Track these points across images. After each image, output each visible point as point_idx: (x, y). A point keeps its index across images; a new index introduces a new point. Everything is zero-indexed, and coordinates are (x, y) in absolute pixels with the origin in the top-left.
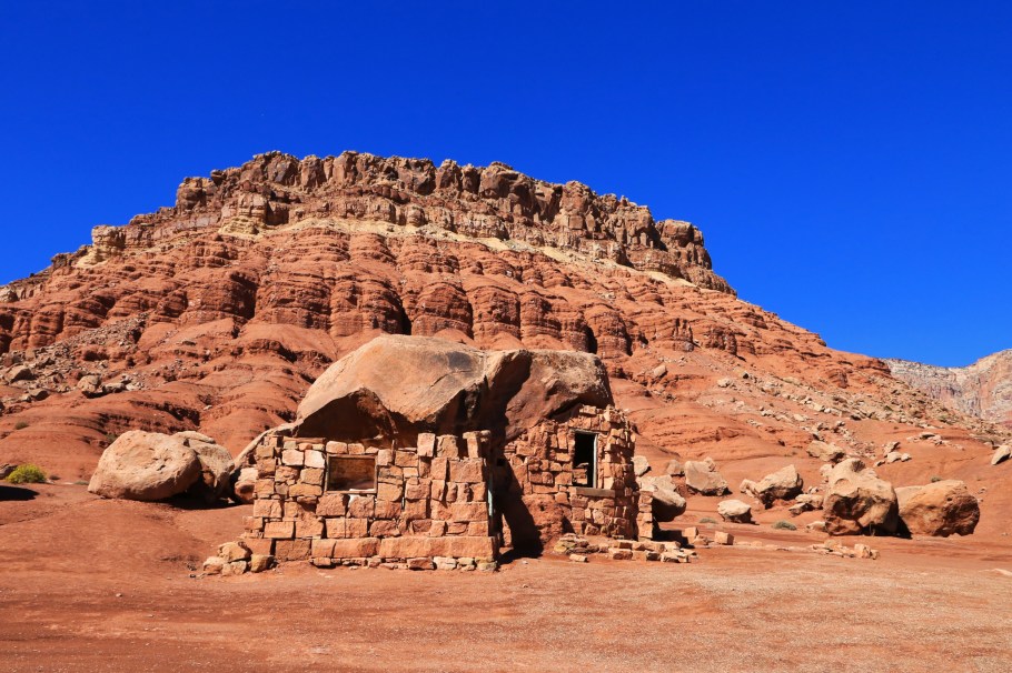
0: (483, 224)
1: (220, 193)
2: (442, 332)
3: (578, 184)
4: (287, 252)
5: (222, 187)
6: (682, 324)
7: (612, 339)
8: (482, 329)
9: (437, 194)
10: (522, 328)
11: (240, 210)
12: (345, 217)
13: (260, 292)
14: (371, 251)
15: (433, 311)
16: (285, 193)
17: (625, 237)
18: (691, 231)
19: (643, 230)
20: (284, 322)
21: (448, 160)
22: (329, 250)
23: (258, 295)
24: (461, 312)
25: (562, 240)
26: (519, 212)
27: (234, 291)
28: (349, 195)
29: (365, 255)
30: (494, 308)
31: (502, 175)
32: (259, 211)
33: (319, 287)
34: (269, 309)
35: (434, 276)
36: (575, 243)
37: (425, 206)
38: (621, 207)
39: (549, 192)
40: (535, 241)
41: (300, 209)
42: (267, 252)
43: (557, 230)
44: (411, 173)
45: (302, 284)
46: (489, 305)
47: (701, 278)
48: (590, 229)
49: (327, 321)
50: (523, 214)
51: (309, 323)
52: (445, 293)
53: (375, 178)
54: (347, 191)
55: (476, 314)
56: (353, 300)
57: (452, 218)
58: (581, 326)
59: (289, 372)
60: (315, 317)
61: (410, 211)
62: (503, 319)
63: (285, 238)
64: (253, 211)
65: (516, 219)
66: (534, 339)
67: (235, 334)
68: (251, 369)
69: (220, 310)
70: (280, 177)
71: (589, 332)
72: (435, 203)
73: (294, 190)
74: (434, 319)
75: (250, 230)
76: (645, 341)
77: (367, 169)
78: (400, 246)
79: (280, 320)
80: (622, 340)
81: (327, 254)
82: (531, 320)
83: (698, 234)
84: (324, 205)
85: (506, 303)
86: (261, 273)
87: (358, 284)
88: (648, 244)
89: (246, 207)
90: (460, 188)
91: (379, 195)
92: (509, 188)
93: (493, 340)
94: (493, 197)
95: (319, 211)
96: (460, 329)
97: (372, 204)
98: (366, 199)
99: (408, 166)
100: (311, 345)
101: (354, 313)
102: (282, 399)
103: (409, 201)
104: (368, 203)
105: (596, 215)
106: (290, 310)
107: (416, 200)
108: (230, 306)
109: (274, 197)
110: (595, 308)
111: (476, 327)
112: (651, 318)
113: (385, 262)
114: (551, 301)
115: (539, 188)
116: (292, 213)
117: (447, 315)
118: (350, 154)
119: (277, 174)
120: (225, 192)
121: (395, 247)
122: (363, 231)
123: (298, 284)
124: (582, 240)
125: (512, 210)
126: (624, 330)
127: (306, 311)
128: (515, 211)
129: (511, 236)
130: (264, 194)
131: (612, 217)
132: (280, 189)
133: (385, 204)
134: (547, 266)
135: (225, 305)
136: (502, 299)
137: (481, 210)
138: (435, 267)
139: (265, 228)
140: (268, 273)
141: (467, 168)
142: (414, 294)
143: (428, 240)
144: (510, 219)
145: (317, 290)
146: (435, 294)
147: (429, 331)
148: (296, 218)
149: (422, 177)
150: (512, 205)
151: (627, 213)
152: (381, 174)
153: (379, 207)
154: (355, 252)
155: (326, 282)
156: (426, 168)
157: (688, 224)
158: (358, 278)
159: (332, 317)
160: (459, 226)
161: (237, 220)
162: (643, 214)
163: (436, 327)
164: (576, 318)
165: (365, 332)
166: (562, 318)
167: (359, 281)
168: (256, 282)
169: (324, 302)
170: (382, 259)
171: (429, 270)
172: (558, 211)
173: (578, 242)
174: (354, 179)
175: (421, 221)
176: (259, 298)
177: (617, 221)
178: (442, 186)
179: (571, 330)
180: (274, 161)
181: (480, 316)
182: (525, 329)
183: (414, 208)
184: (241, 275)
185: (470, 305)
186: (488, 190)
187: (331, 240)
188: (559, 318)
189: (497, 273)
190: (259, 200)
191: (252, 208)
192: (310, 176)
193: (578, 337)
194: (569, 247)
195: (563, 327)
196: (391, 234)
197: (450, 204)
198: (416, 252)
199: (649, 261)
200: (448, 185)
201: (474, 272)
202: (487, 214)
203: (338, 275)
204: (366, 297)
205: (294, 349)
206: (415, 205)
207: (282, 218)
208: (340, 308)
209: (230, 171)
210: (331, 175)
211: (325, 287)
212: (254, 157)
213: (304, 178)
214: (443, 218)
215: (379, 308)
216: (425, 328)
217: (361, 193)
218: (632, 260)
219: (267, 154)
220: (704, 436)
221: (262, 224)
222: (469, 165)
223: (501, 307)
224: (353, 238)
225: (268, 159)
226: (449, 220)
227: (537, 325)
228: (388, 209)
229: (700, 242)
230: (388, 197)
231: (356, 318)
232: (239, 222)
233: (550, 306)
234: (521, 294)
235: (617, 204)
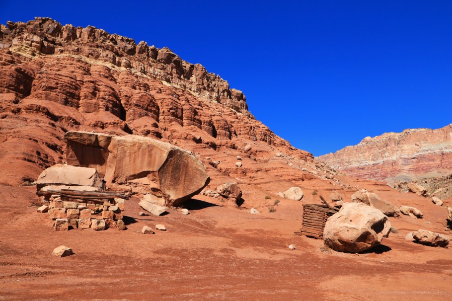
0: (159, 74)
1: (12, 34)
2: (144, 117)
3: (200, 65)
4: (53, 65)
5: (14, 31)
6: (253, 129)
7: (224, 132)
8: (164, 119)
9: (137, 55)
10: (184, 121)
11: (24, 41)
12: (88, 57)
13: (34, 82)
14: (104, 74)
15: (140, 106)
16: (53, 39)
17: (218, 92)
18: (242, 95)
19: (225, 90)
20: (50, 99)
21: (143, 41)
22: (79, 68)
23: (33, 83)
24: (154, 109)
25: (194, 88)
26: (175, 72)
27: (17, 78)
28: (91, 46)
29: (100, 75)
30: (171, 109)
31: (169, 54)
32: (37, 44)
33: (74, 84)
34: (40, 91)
35: (137, 91)
36: (199, 90)
37: (131, 60)
38: (217, 79)
39: (188, 66)
40: (182, 86)
41: (62, 48)
42: (41, 65)
43: (191, 83)
44: (124, 44)
45: (63, 80)
46: (169, 107)
47: (246, 114)
48: (205, 86)
49: (78, 103)
50: (177, 73)
51: (66, 103)
52: (146, 98)
53: (105, 42)
54: (90, 44)
55: (161, 111)
56: (94, 94)
57: (144, 68)
58: (210, 123)
59: (53, 125)
60: (70, 100)
61: (124, 61)
62: (175, 115)
63: (52, 60)
64: (33, 44)
65: (174, 75)
66: (190, 127)
67: (16, 102)
68: (26, 120)
69: (6, 87)
70: (50, 31)
71: (214, 127)
72: (136, 59)
73: (58, 39)
74: (140, 111)
75: (30, 53)
76: (236, 135)
77: (101, 36)
78: (118, 75)
79: (47, 98)
80: (228, 133)
81: (78, 70)
82: (188, 117)
83: (244, 97)
84: (76, 48)
85: (177, 108)
86: (36, 72)
87: (97, 86)
88: (227, 96)
89: (28, 40)
90: (148, 55)
91: (107, 49)
92: (171, 60)
93: (170, 124)
94: (163, 63)
95: (73, 51)
96: (153, 118)
97: (104, 53)
98: (100, 50)
99: (122, 40)
100: (67, 114)
101: (94, 101)
102: (50, 137)
103: (123, 56)
104: (101, 52)
105: (208, 80)
106: (54, 93)
107: (126, 56)
108: (13, 86)
109: (46, 39)
110: (216, 117)
111: (161, 117)
112: (239, 124)
113: (110, 80)
114: (197, 110)
115: (184, 64)
116: (56, 50)
117: (147, 109)
118: (92, 28)
119: (49, 29)
120: (15, 34)
121: (116, 75)
122: (98, 65)
123: (60, 80)
124: (202, 90)
125: (172, 71)
126: (229, 128)
127: (65, 96)
128: (173, 71)
129: (171, 82)
130: (41, 36)
131: (213, 83)
132: (50, 38)
133: (111, 55)
134: (190, 96)
135: (10, 85)
136: (175, 105)
137: (158, 67)
138: (137, 87)
139: (40, 54)
140: (41, 73)
141: (153, 47)
142: (128, 97)
143: (134, 74)
144: (171, 74)
145: (72, 85)
146: (141, 97)
147: (137, 117)
148: (59, 53)
149: (130, 47)
150: (172, 68)
151: (219, 82)
152: (108, 41)
153: (107, 55)
154: (94, 73)
155: (78, 82)
156: (132, 43)
157: (241, 92)
158: (97, 83)
159: (81, 102)
160: (147, 72)
161: (22, 46)
162: (226, 84)
163: (141, 115)
164: (209, 120)
165: (100, 112)
166: (202, 119)
167: (98, 85)
168: (32, 76)
169: (77, 93)
170: (109, 79)
171: (134, 88)
172: (191, 75)
173: (200, 91)
174: (94, 40)
175: (129, 66)
176: (34, 85)
177: (215, 85)
178: (139, 53)
179: (206, 125)
180: (47, 23)
181: (164, 112)
182: (185, 122)
183: (125, 59)
184: (22, 70)
185: (158, 107)
186: (162, 59)
187: (80, 64)
188: (201, 119)
189: (169, 95)
190: (37, 38)
191: (32, 42)
192: (68, 34)
193: (209, 129)
194: (197, 92)
195: (203, 123)
196: (113, 69)
197: (143, 61)
198: (127, 78)
199: (229, 104)
200: (142, 53)
201: (157, 92)
202: (161, 69)
203: (85, 80)
204: (102, 94)
205: (57, 114)
206: (126, 58)
207: (51, 51)
208: (86, 97)
209: (19, 24)
210: (80, 36)
211: (77, 84)
212: (36, 18)
213: (65, 35)
214: (140, 67)
215: (109, 100)
216: (135, 114)
217: (98, 46)
218: (221, 102)
219: (43, 18)
220: (295, 178)
221: (38, 52)
222: (153, 46)
223: (174, 109)
224: (92, 67)
225: (44, 21)
226: (143, 68)
227: (191, 120)
228: (112, 57)
229: (244, 100)
230: (113, 52)
231: (95, 104)
232: (24, 47)
233: (197, 112)
234: (183, 105)
235: (216, 78)
